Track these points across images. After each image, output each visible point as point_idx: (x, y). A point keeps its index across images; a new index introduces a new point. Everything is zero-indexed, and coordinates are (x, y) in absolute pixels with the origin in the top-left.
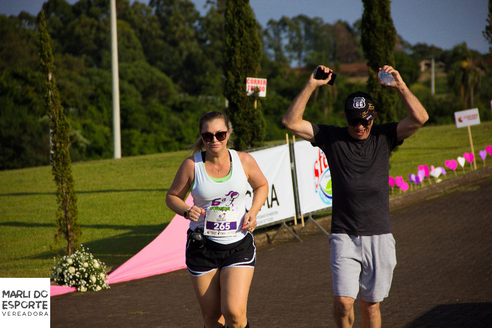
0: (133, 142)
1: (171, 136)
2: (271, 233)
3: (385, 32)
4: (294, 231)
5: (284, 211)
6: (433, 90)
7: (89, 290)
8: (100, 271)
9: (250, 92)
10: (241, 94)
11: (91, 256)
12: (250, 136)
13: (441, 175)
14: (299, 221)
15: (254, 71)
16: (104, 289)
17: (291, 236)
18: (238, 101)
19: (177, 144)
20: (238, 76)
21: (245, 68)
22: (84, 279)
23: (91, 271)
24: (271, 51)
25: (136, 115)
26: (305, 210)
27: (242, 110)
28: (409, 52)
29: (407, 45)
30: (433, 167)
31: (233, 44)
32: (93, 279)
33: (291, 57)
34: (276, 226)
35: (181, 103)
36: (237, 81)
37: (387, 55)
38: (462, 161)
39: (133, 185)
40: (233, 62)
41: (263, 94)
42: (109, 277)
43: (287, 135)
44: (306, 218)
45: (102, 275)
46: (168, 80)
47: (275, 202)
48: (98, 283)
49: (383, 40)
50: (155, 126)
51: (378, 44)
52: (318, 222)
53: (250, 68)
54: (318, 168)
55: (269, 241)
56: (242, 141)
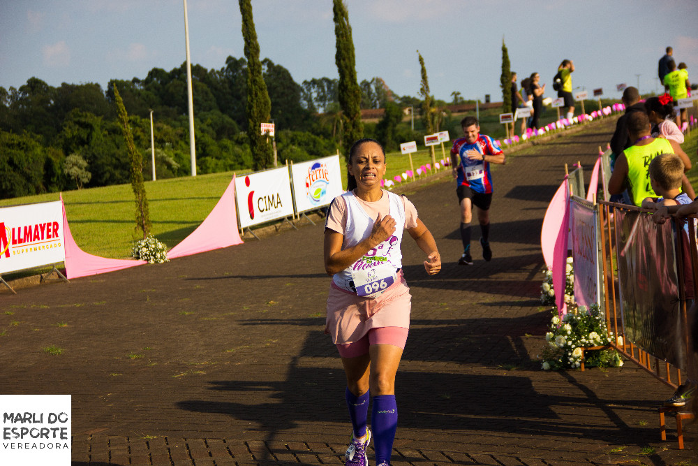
0: (208, 165)
1: (235, 161)
2: (278, 225)
3: (354, 92)
4: (293, 223)
5: (285, 210)
6: (413, 127)
7: (156, 262)
8: (162, 250)
9: (263, 133)
10: (257, 134)
11: (157, 241)
12: (264, 161)
13: (391, 186)
14: (296, 217)
15: (266, 119)
16: (166, 262)
17: (291, 227)
18: (256, 138)
19: (239, 166)
20: (255, 122)
21: (260, 117)
22: (152, 255)
23: (156, 250)
24: (305, 102)
25: (212, 147)
26: (300, 209)
27: (259, 145)
28: (398, 102)
29: (397, 97)
30: (386, 180)
31: (252, 101)
32: (158, 255)
33: (319, 106)
34: (281, 220)
35: (242, 139)
36: (255, 126)
37: (355, 107)
38: (405, 176)
39: (193, 195)
40: (252, 113)
41: (272, 134)
42: (168, 254)
43: (287, 161)
44: (301, 215)
45: (164, 253)
46: (234, 123)
47: (279, 204)
48: (161, 258)
49: (352, 97)
50: (224, 154)
51: (349, 100)
52: (309, 217)
53: (263, 117)
54: (308, 182)
55: (277, 230)
56: (259, 165)
